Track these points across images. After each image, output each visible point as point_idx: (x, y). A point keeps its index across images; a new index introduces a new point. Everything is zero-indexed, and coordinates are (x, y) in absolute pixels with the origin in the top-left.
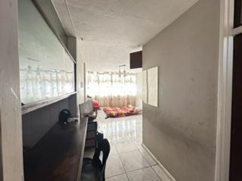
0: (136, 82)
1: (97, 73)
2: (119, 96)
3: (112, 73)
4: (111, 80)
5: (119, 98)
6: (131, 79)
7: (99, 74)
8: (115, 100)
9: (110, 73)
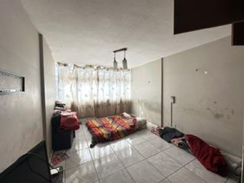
0: (132, 81)
1: (75, 65)
2: (108, 101)
3: (99, 67)
4: (96, 78)
5: (108, 104)
6: (124, 77)
7: (77, 67)
8: (103, 107)
9: (95, 67)
